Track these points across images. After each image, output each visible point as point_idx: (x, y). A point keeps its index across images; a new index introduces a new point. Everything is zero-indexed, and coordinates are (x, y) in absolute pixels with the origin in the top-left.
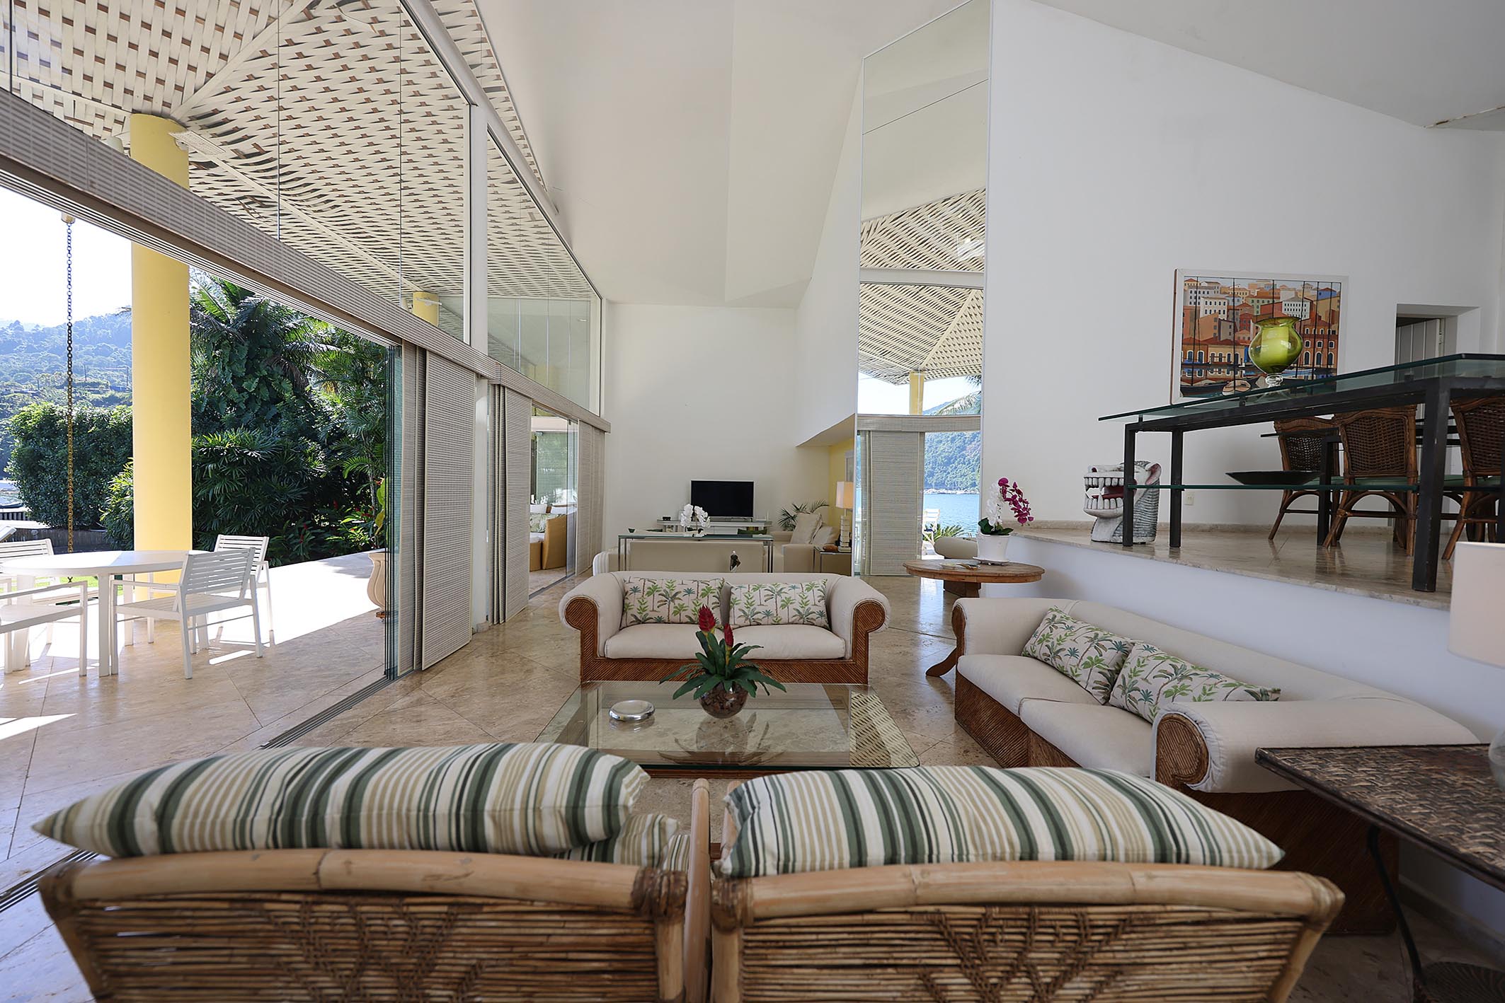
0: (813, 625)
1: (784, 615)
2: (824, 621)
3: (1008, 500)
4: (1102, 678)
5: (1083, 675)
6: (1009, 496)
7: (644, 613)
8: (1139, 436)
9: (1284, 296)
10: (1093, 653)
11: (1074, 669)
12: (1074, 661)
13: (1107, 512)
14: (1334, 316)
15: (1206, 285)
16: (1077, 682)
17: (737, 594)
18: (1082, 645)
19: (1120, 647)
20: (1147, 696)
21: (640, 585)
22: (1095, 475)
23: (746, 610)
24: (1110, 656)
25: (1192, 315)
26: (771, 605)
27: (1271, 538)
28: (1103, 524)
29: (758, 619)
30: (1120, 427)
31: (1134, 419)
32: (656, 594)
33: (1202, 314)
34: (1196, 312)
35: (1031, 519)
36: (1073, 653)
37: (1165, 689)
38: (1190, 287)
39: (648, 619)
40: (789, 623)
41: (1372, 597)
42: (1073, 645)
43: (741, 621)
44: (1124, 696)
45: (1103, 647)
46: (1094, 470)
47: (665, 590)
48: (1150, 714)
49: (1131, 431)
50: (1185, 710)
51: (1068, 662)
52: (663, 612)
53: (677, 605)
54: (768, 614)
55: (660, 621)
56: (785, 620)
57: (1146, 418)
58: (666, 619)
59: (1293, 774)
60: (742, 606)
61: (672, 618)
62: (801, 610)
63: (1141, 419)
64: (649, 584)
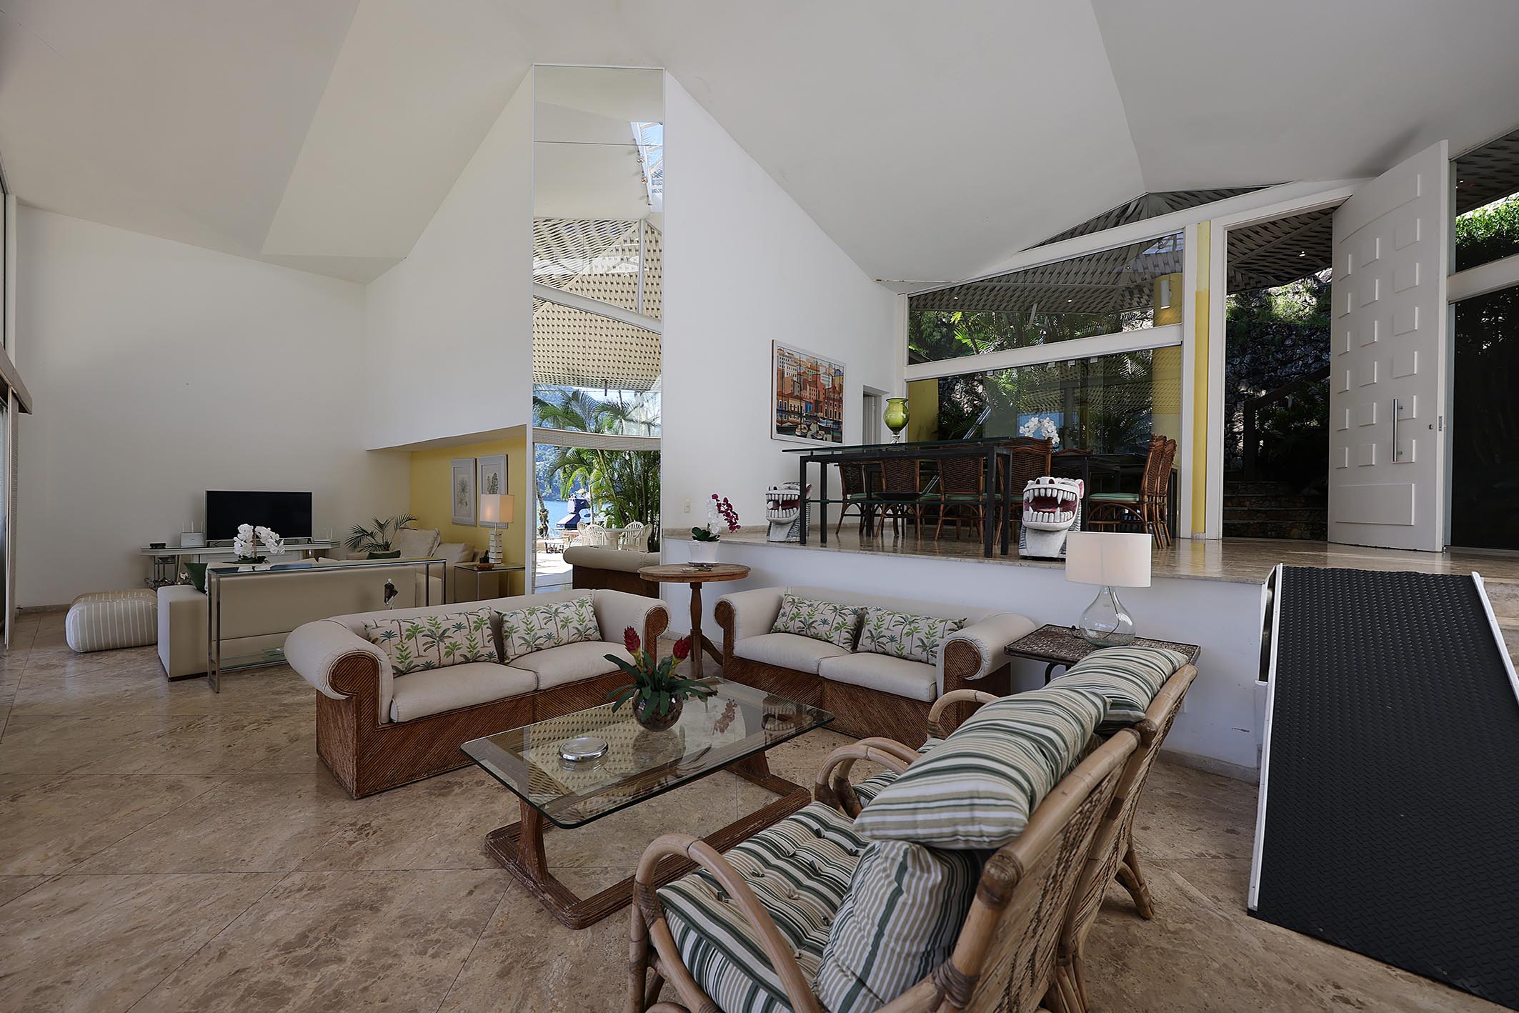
0: (589, 640)
1: (564, 635)
2: (598, 634)
3: (722, 512)
4: (848, 636)
5: (835, 636)
6: (722, 509)
7: (408, 661)
8: (809, 464)
9: (822, 370)
10: (839, 619)
11: (828, 633)
12: (826, 628)
13: (784, 519)
14: (841, 386)
15: (787, 354)
16: (831, 642)
17: (513, 621)
18: (829, 616)
19: (855, 612)
20: (892, 639)
21: (394, 627)
22: (775, 492)
23: (527, 637)
24: (851, 620)
25: (781, 374)
26: (551, 628)
27: (837, 533)
28: (779, 529)
29: (541, 644)
30: (797, 456)
31: (808, 454)
32: (419, 636)
33: (786, 376)
34: (783, 373)
35: (739, 527)
36: (825, 622)
37: (905, 632)
38: (780, 354)
39: (413, 668)
40: (569, 643)
41: (980, 562)
42: (822, 617)
43: (522, 650)
44: (873, 643)
45: (844, 614)
46: (775, 489)
47: (428, 630)
48: (896, 650)
49: (804, 461)
50: (964, 636)
51: (822, 630)
52: (432, 655)
53: (448, 644)
54: (549, 637)
55: (429, 667)
56: (565, 641)
57: (815, 453)
58: (436, 663)
59: (1027, 654)
60: (522, 633)
61: (445, 660)
62: (579, 627)
63: (812, 453)
64: (406, 626)
